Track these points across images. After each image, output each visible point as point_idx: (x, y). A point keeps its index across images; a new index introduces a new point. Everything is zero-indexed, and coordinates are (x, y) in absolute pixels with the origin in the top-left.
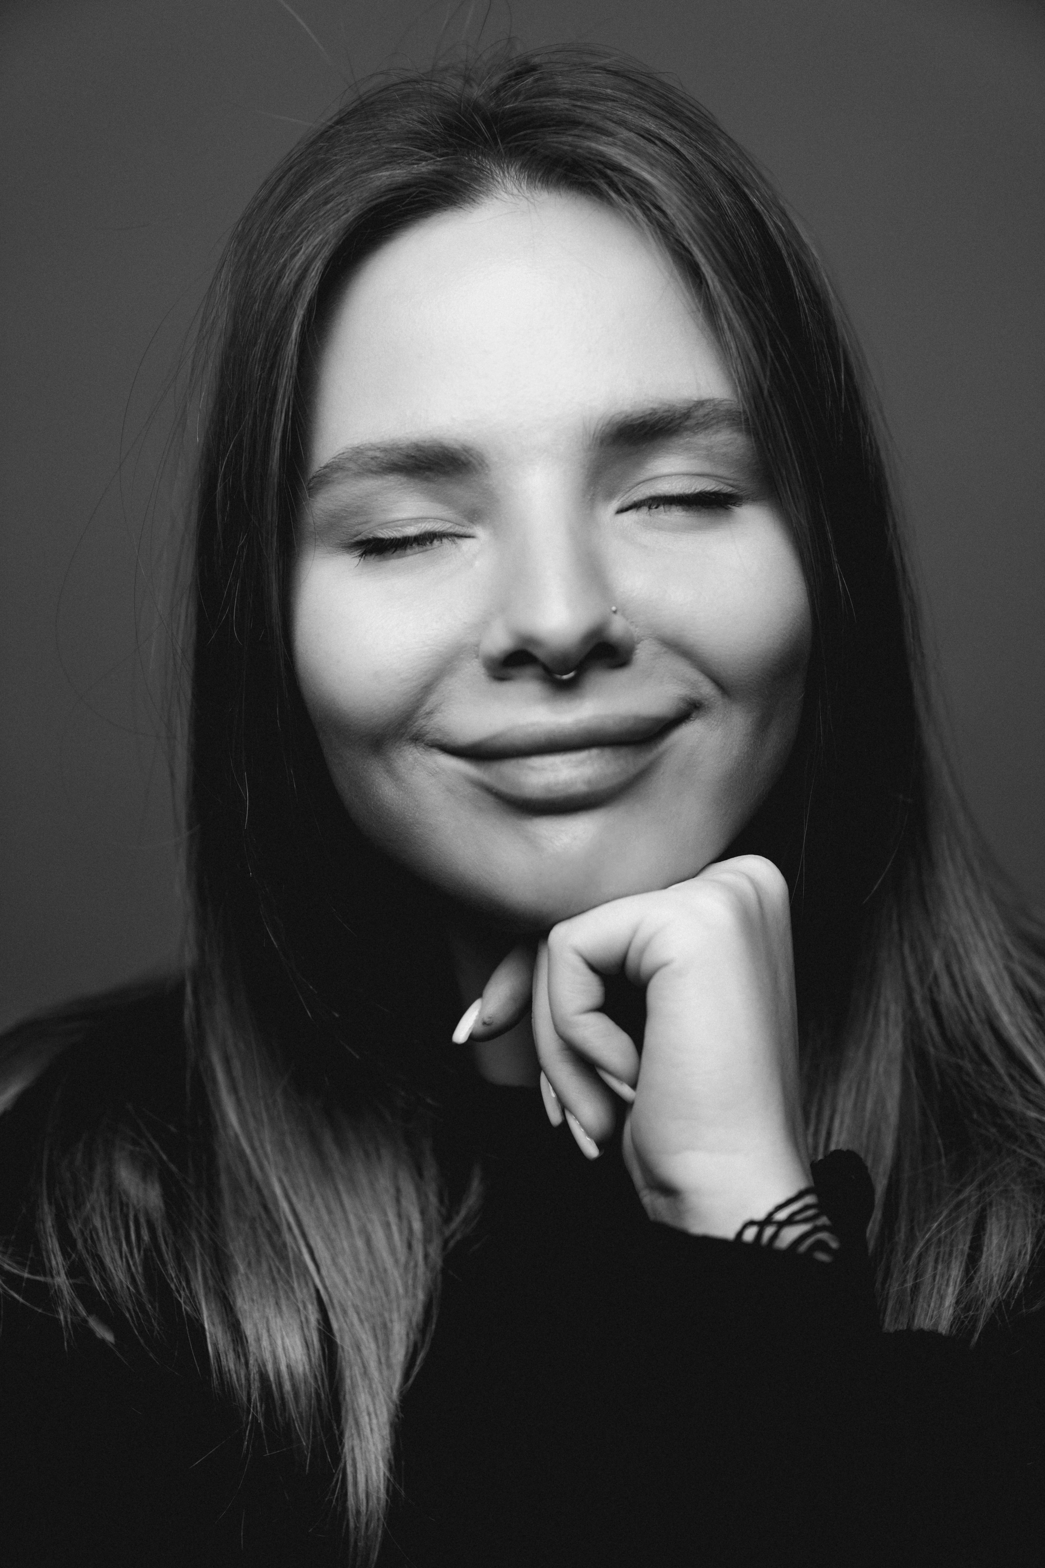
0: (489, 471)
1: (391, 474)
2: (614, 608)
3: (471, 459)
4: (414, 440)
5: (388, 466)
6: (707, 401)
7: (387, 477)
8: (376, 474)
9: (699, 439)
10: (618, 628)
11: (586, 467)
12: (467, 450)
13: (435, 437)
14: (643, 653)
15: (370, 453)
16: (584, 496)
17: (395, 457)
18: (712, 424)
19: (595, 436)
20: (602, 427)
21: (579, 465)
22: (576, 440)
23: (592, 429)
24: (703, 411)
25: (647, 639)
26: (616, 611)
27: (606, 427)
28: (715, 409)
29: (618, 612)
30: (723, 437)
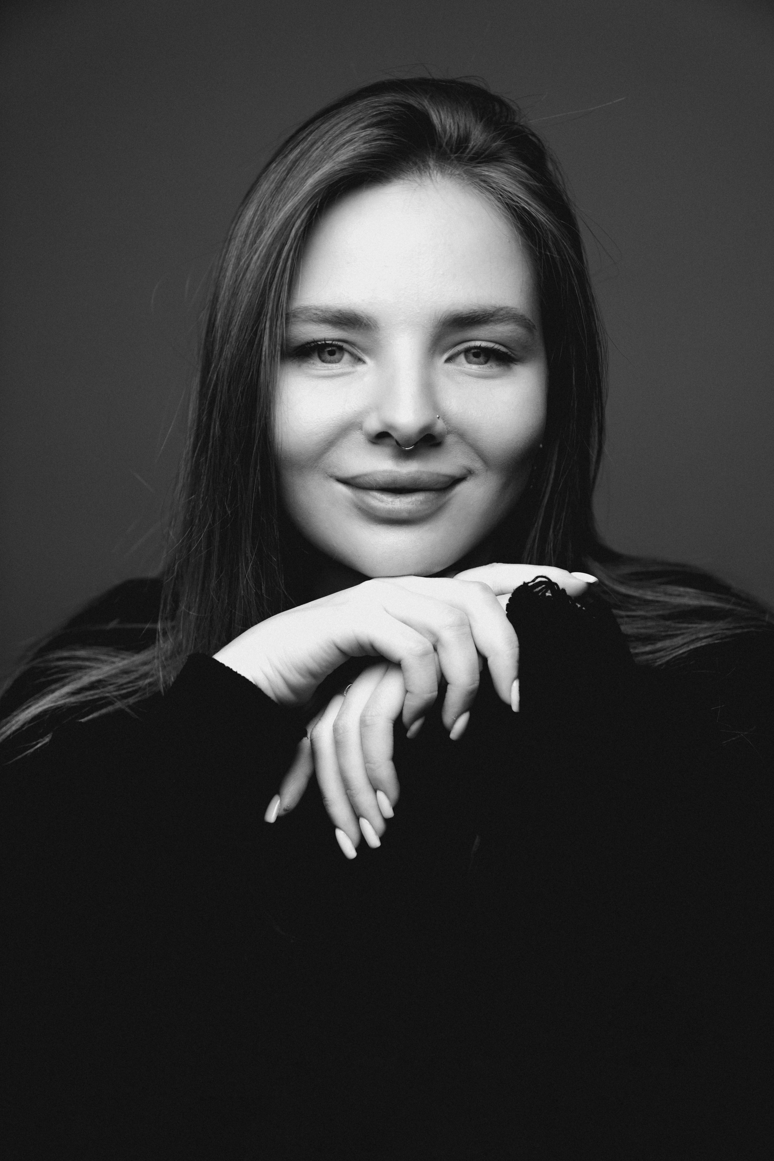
0: (379, 330)
1: (324, 324)
2: (438, 416)
3: (369, 323)
4: (339, 308)
5: (322, 319)
6: (504, 308)
7: (321, 325)
8: (315, 322)
9: (497, 327)
10: (440, 426)
11: (433, 336)
12: (369, 318)
13: (351, 308)
14: (450, 440)
15: (314, 312)
16: (429, 351)
17: (327, 315)
18: (505, 320)
19: (441, 321)
20: (445, 316)
21: (429, 335)
22: (430, 321)
23: (440, 316)
24: (502, 312)
25: (453, 434)
26: (439, 417)
27: (448, 316)
28: (508, 313)
29: (440, 418)
30: (510, 328)
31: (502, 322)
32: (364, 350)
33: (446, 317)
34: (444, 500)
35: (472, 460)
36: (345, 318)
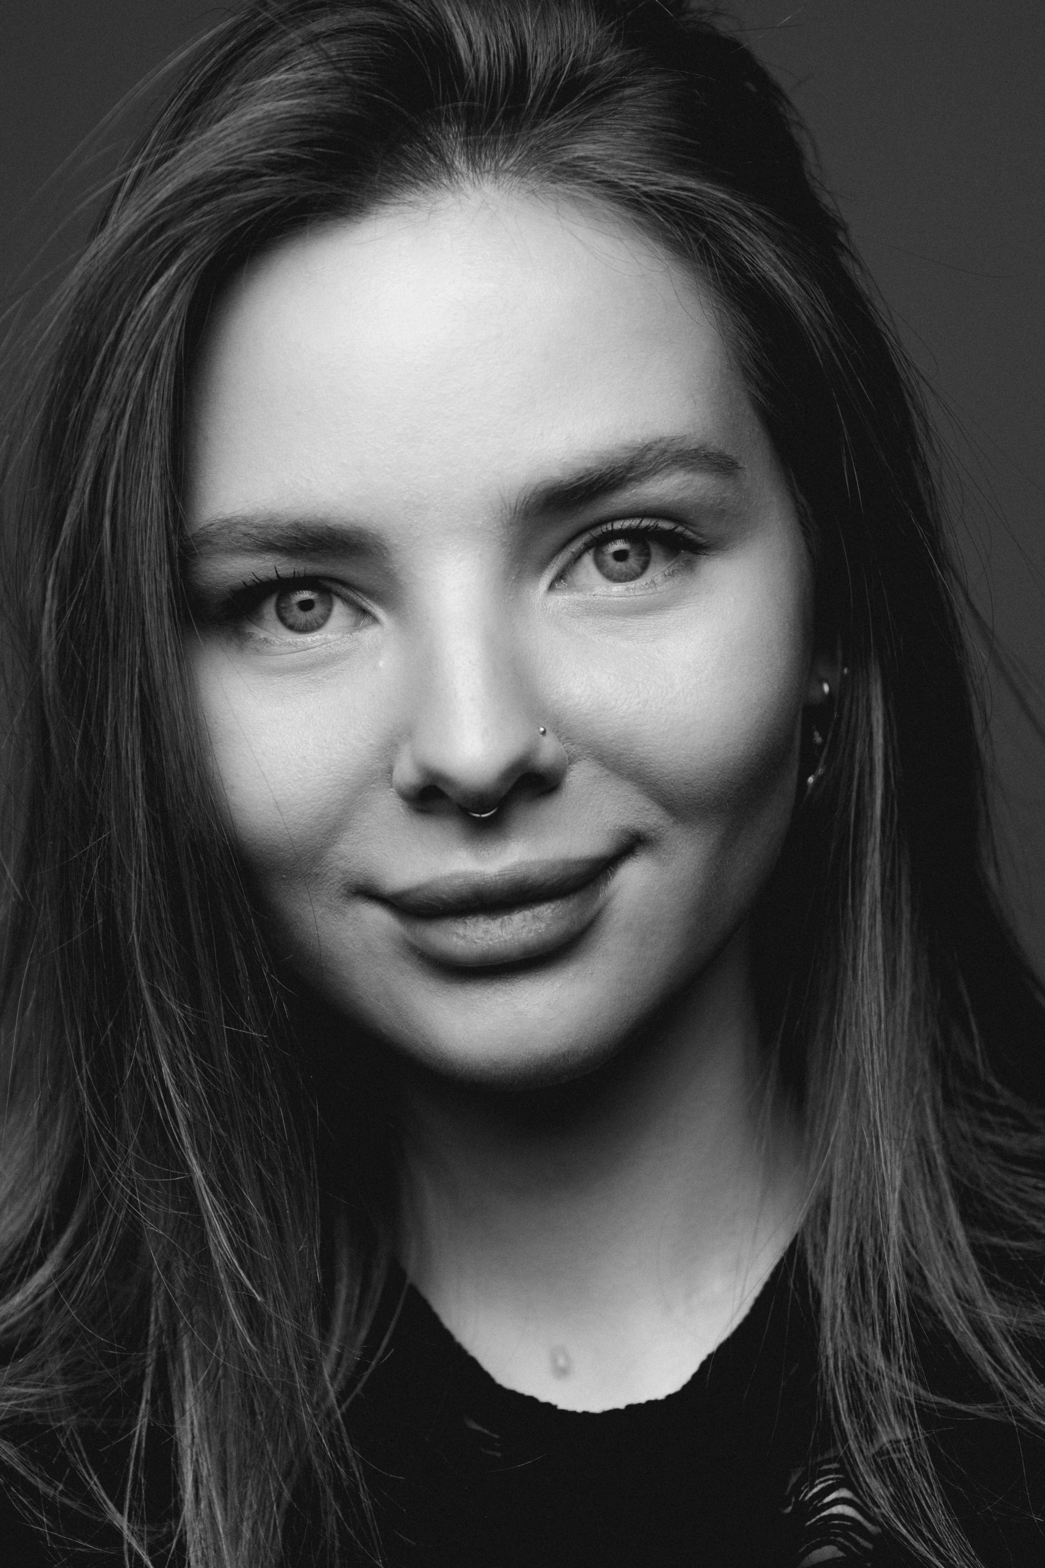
3: (367, 541)
4: (295, 518)
5: (262, 544)
6: (655, 442)
8: (249, 552)
9: (646, 488)
10: (550, 750)
11: (510, 542)
12: (359, 531)
13: (320, 515)
14: (576, 777)
17: (273, 537)
18: (662, 469)
19: (518, 509)
20: (525, 498)
21: (499, 544)
22: (494, 516)
23: (513, 501)
24: (650, 456)
25: (585, 759)
26: (544, 733)
27: (530, 497)
28: (664, 452)
29: (547, 732)
30: (677, 481)
31: (655, 474)
32: (371, 594)
33: (527, 499)
34: (596, 907)
35: (636, 811)
36: (312, 539)
